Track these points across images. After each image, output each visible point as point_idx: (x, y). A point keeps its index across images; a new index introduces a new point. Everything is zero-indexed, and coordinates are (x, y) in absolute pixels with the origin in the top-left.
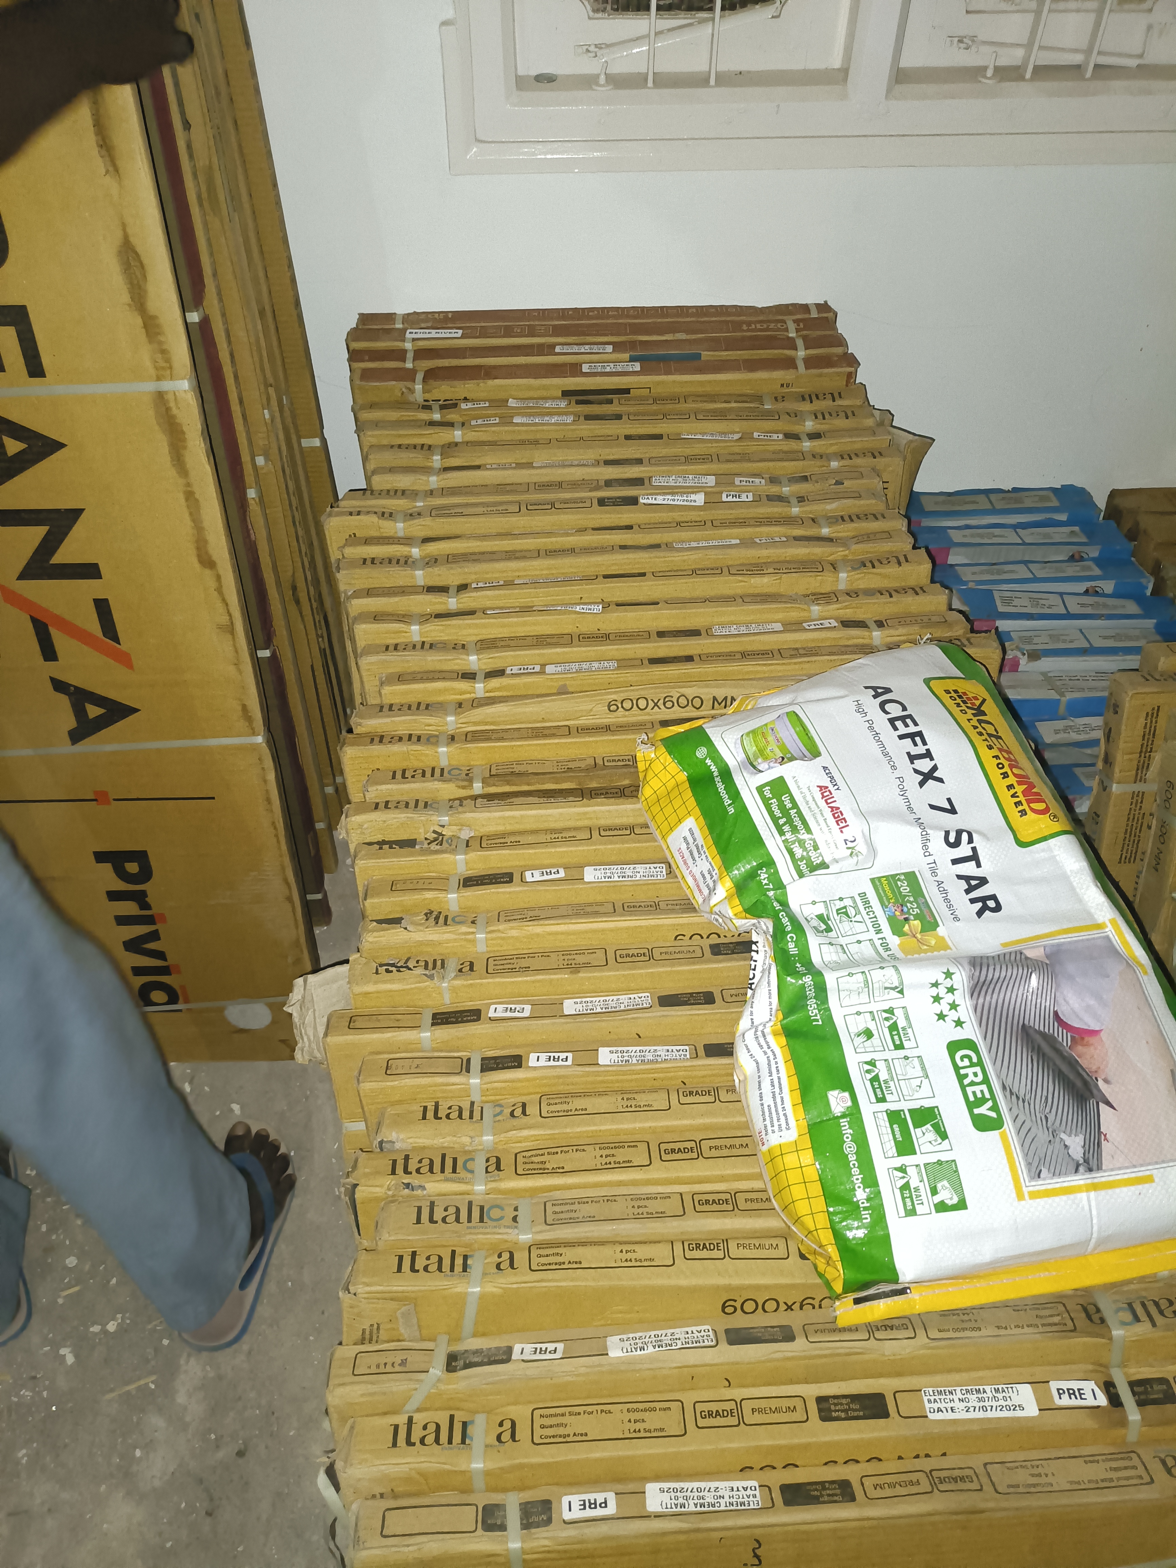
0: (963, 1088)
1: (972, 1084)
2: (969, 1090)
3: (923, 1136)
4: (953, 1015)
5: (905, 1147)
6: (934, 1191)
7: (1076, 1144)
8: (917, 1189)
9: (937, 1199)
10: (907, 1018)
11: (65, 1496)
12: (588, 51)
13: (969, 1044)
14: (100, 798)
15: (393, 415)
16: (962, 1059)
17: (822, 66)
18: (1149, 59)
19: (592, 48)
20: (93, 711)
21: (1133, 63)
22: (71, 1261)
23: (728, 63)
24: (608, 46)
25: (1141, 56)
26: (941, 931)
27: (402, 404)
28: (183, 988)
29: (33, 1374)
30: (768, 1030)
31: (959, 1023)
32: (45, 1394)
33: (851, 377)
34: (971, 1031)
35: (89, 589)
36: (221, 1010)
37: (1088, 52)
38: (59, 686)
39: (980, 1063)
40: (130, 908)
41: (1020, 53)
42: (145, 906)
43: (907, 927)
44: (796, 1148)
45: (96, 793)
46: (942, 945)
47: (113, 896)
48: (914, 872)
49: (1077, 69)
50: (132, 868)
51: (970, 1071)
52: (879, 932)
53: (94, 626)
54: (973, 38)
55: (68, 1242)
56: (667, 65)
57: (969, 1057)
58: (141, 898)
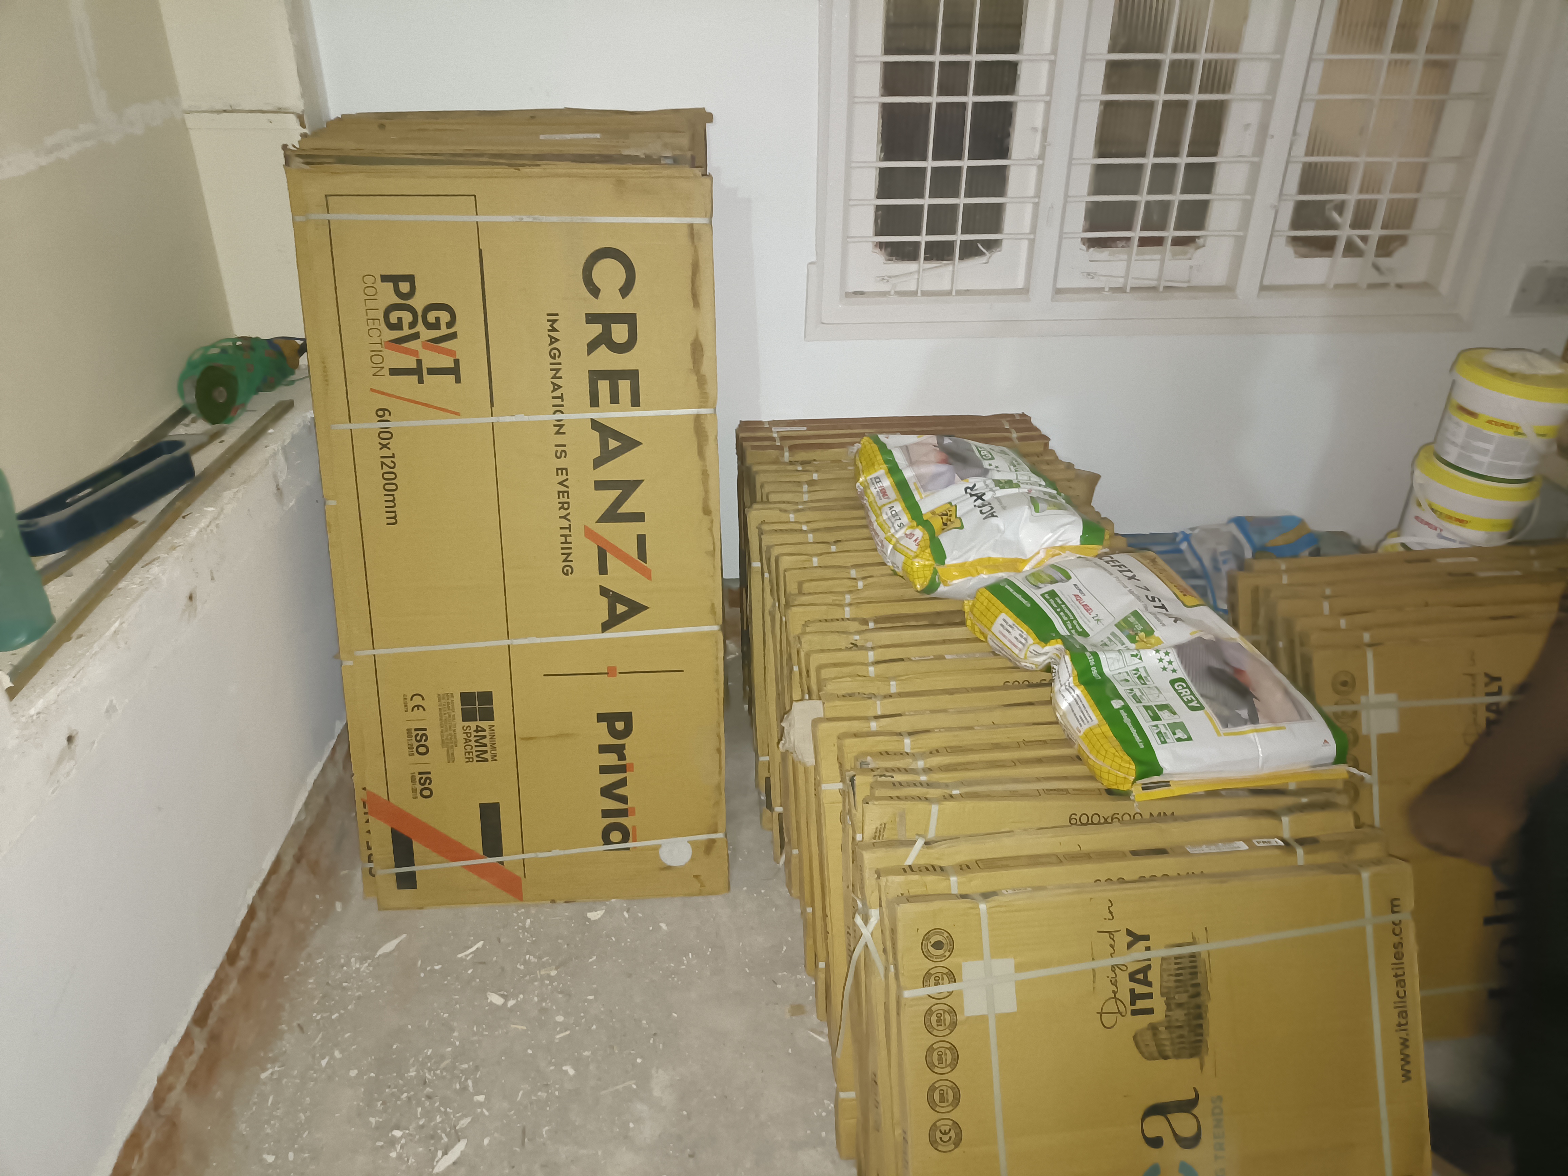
0: (1181, 698)
1: (1185, 695)
2: (1184, 698)
3: (1164, 715)
4: (1170, 667)
5: (1156, 718)
6: (1174, 734)
7: (1244, 713)
8: (1165, 733)
9: (1176, 736)
10: (1146, 671)
11: (583, 1152)
12: (883, 279)
13: (1181, 680)
14: (611, 672)
15: (774, 467)
16: (1178, 686)
17: (1012, 287)
18: (1193, 284)
19: (885, 278)
20: (621, 609)
21: (1185, 285)
22: (560, 1018)
23: (961, 286)
24: (895, 277)
25: (1189, 282)
26: (1156, 634)
27: (776, 462)
28: (634, 828)
29: (545, 1083)
30: (1072, 685)
31: (1174, 671)
32: (557, 1093)
33: (1047, 445)
34: (1181, 673)
35: (636, 528)
36: (657, 848)
37: (1159, 279)
38: (604, 591)
39: (1188, 687)
40: (611, 759)
41: (1122, 280)
42: (622, 757)
43: (1137, 637)
44: (1099, 726)
45: (609, 668)
46: (1159, 642)
47: (603, 749)
48: (1136, 610)
49: (1154, 289)
50: (620, 726)
51: (1183, 691)
52: (1123, 644)
53: (633, 552)
54: (1095, 273)
55: (554, 1008)
56: (928, 286)
57: (1182, 686)
58: (619, 751)
